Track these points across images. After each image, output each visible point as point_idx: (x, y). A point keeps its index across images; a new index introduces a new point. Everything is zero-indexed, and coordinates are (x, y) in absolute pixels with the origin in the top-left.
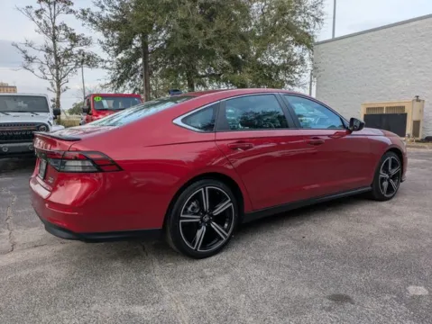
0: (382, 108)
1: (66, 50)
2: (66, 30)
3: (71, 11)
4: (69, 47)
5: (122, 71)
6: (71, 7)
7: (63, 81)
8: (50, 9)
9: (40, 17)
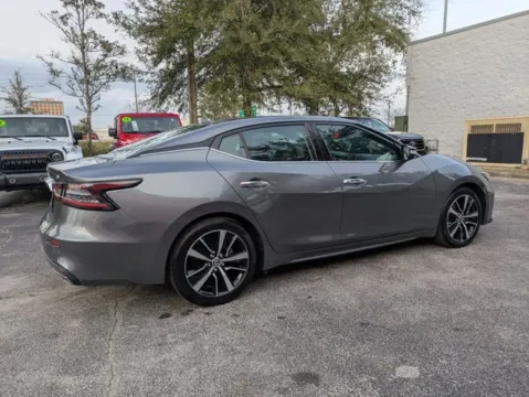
0: (492, 126)
1: (99, 61)
2: (95, 38)
3: (101, 14)
4: (101, 58)
5: (164, 84)
6: (102, 10)
7: (94, 98)
8: (79, 13)
9: (65, 23)
